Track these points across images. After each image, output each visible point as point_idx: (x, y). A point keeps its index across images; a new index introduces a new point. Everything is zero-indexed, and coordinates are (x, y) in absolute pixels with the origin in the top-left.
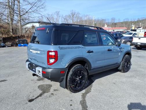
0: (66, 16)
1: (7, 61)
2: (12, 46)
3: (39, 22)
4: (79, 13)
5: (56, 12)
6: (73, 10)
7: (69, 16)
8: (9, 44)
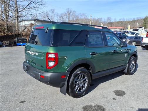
0: (61, 14)
1: (12, 64)
2: (10, 45)
3: (35, 20)
4: (75, 12)
5: (51, 10)
6: (69, 9)
7: (65, 15)
8: (6, 43)
